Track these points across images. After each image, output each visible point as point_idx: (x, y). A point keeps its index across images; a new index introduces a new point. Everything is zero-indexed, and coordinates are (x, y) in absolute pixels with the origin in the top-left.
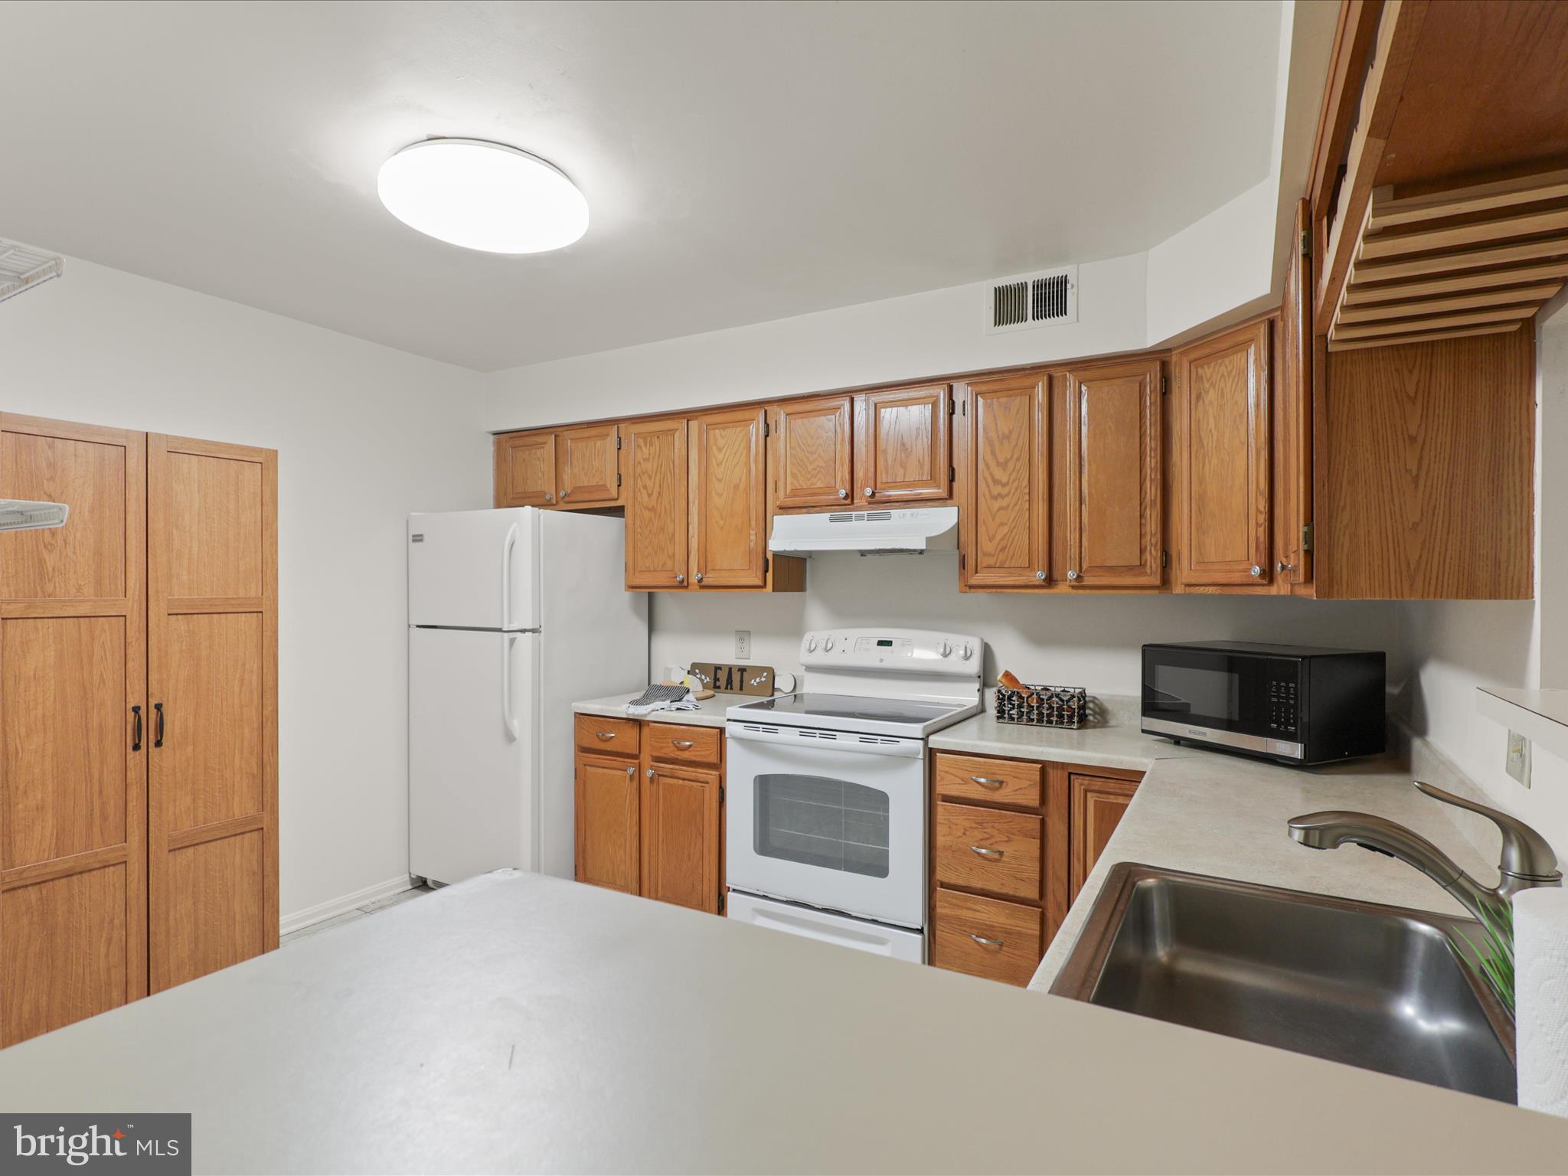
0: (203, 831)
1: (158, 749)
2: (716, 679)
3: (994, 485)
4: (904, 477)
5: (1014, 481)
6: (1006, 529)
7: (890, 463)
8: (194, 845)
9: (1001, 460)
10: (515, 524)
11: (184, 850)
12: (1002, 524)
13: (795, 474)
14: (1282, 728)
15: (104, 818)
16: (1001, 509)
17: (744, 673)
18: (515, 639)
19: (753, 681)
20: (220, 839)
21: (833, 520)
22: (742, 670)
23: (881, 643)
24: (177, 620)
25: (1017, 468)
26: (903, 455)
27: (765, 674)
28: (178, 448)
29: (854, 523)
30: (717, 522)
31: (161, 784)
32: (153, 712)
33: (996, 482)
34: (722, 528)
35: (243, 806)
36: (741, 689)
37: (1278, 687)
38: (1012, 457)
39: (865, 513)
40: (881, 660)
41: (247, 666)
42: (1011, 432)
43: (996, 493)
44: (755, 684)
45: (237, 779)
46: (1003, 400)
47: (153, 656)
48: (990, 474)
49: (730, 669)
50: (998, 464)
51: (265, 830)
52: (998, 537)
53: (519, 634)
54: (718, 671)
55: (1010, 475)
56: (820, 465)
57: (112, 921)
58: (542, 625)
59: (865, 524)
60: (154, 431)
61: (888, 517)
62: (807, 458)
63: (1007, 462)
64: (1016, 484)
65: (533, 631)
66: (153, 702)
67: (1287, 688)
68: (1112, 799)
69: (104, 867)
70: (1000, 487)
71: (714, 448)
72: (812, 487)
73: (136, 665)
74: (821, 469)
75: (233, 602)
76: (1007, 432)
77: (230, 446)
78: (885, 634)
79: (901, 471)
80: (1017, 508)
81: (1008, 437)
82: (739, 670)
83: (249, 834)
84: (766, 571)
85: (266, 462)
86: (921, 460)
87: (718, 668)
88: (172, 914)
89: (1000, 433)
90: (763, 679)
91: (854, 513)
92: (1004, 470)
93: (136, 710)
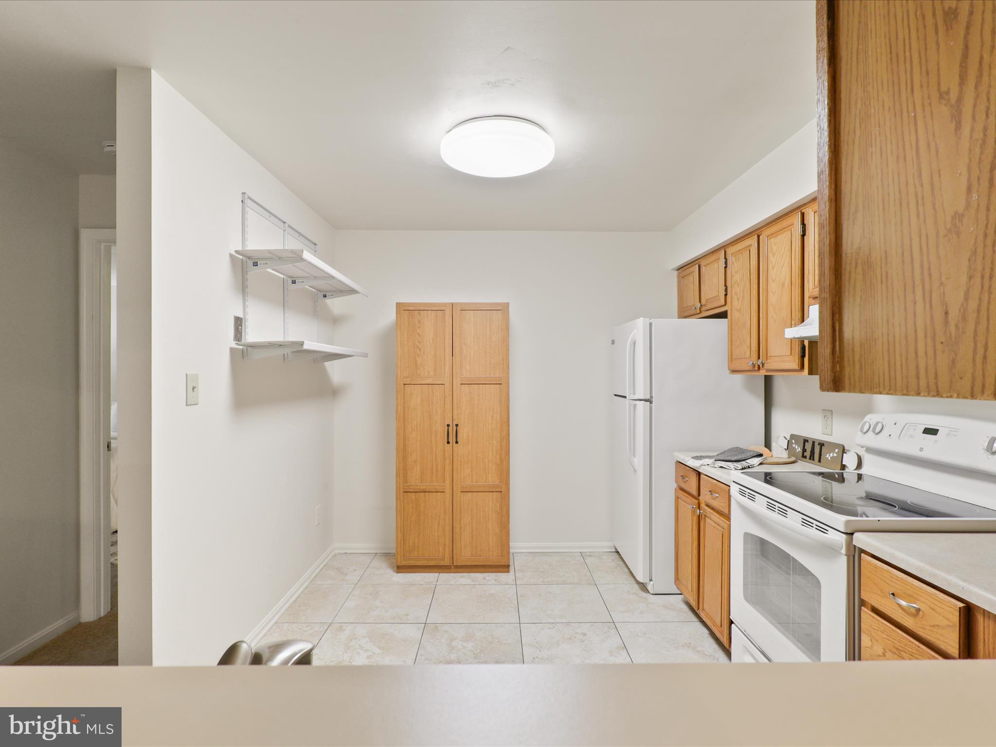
0: (475, 486)
1: (456, 445)
2: (804, 450)
8: (472, 492)
10: (636, 330)
11: (467, 493)
15: (437, 471)
17: (823, 447)
18: (636, 405)
19: (828, 455)
20: (483, 492)
22: (822, 445)
23: (927, 431)
24: (465, 387)
27: (837, 450)
28: (465, 308)
30: (772, 316)
31: (458, 461)
32: (455, 427)
34: (775, 321)
35: (492, 479)
36: (820, 461)
40: (921, 449)
41: (495, 410)
44: (829, 459)
45: (490, 465)
47: (455, 402)
49: (814, 442)
51: (503, 492)
53: (638, 402)
54: (806, 443)
57: (440, 516)
58: (653, 396)
60: (455, 302)
65: (646, 400)
66: (455, 423)
69: (437, 492)
71: (771, 254)
73: (448, 406)
75: (488, 379)
77: (487, 304)
78: (932, 422)
82: (819, 444)
83: (495, 493)
84: (803, 356)
85: (503, 309)
87: (806, 441)
88: (462, 521)
90: (835, 455)
93: (448, 425)
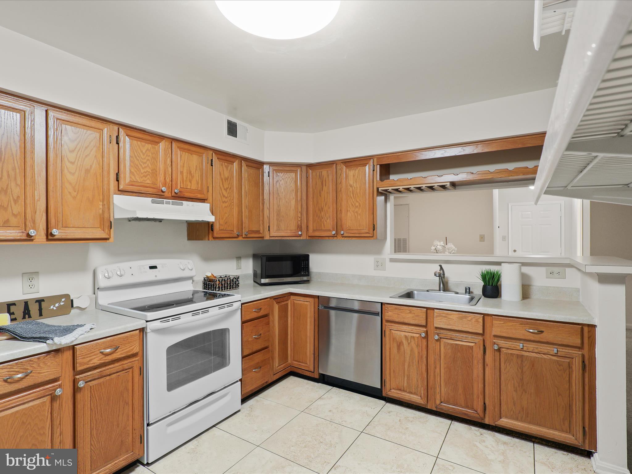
2: (11, 314)
3: (223, 197)
4: (191, 187)
5: (229, 197)
6: (227, 215)
7: (184, 179)
9: (225, 188)
12: (226, 213)
13: (133, 172)
14: (305, 273)
16: (225, 207)
17: (42, 303)
19: (52, 307)
21: (153, 202)
22: (39, 301)
23: (151, 268)
25: (230, 192)
26: (190, 177)
27: (63, 300)
29: (165, 205)
30: (70, 193)
33: (224, 196)
34: (74, 198)
36: (40, 315)
37: (304, 263)
38: (228, 187)
39: (171, 201)
40: (156, 276)
42: (228, 177)
43: (224, 201)
44: (55, 309)
46: (226, 164)
48: (222, 193)
49: (26, 303)
50: (224, 189)
52: (225, 218)
54: (12, 306)
55: (228, 194)
56: (148, 171)
59: (170, 206)
61: (182, 204)
62: (141, 165)
63: (227, 188)
64: (230, 198)
67: (306, 263)
68: (283, 303)
70: (225, 198)
72: (144, 182)
74: (149, 173)
76: (227, 177)
78: (153, 263)
79: (189, 184)
80: (230, 207)
81: (227, 179)
82: (37, 301)
84: (111, 229)
86: (198, 180)
89: (225, 177)
90: (62, 304)
91: (165, 200)
92: (226, 192)
